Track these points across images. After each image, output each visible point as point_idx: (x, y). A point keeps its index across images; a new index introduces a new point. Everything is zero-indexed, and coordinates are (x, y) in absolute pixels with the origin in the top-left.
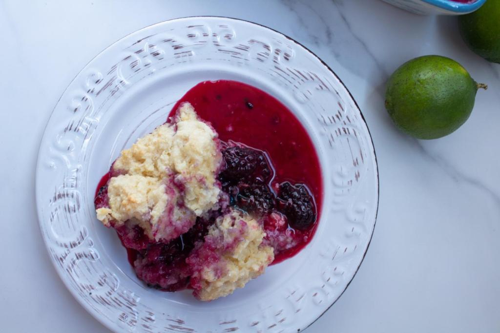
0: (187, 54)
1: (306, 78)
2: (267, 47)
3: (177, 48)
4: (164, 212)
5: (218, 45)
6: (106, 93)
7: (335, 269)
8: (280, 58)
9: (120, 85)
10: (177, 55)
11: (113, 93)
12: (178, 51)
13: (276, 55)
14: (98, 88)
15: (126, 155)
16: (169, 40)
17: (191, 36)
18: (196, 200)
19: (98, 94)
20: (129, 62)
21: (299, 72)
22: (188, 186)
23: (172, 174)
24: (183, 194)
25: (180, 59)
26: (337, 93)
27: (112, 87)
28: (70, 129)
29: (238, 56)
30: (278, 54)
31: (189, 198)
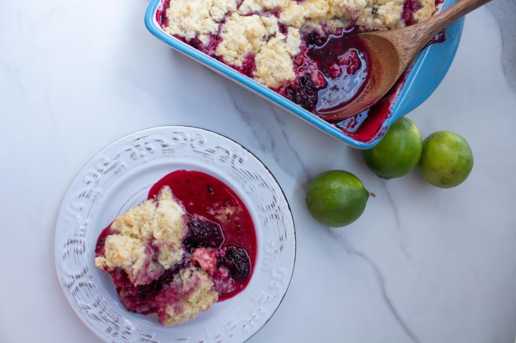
0: (171, 151)
1: (253, 177)
2: (228, 152)
3: (164, 146)
4: (143, 266)
5: (193, 147)
6: (112, 172)
7: (260, 310)
8: (236, 161)
9: (122, 168)
10: (164, 151)
11: (116, 173)
12: (165, 148)
13: (234, 159)
14: (106, 168)
15: (120, 220)
16: (159, 141)
17: (175, 139)
18: (166, 258)
19: (105, 173)
20: (130, 153)
21: (248, 172)
22: (161, 249)
23: (151, 239)
24: (157, 253)
25: (166, 154)
26: (273, 190)
27: (116, 169)
28: (83, 196)
29: (207, 156)
30: (235, 158)
31: (161, 257)
